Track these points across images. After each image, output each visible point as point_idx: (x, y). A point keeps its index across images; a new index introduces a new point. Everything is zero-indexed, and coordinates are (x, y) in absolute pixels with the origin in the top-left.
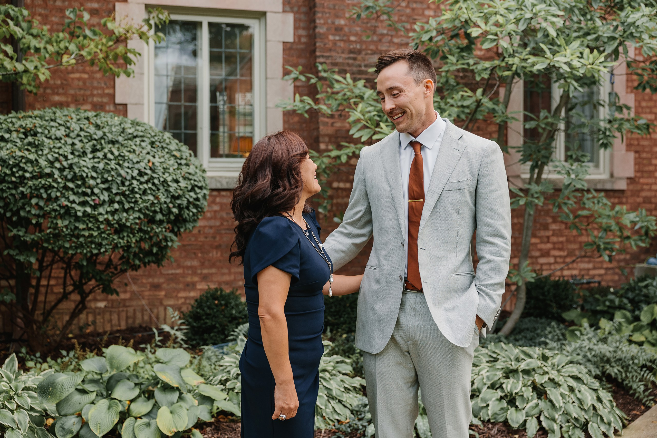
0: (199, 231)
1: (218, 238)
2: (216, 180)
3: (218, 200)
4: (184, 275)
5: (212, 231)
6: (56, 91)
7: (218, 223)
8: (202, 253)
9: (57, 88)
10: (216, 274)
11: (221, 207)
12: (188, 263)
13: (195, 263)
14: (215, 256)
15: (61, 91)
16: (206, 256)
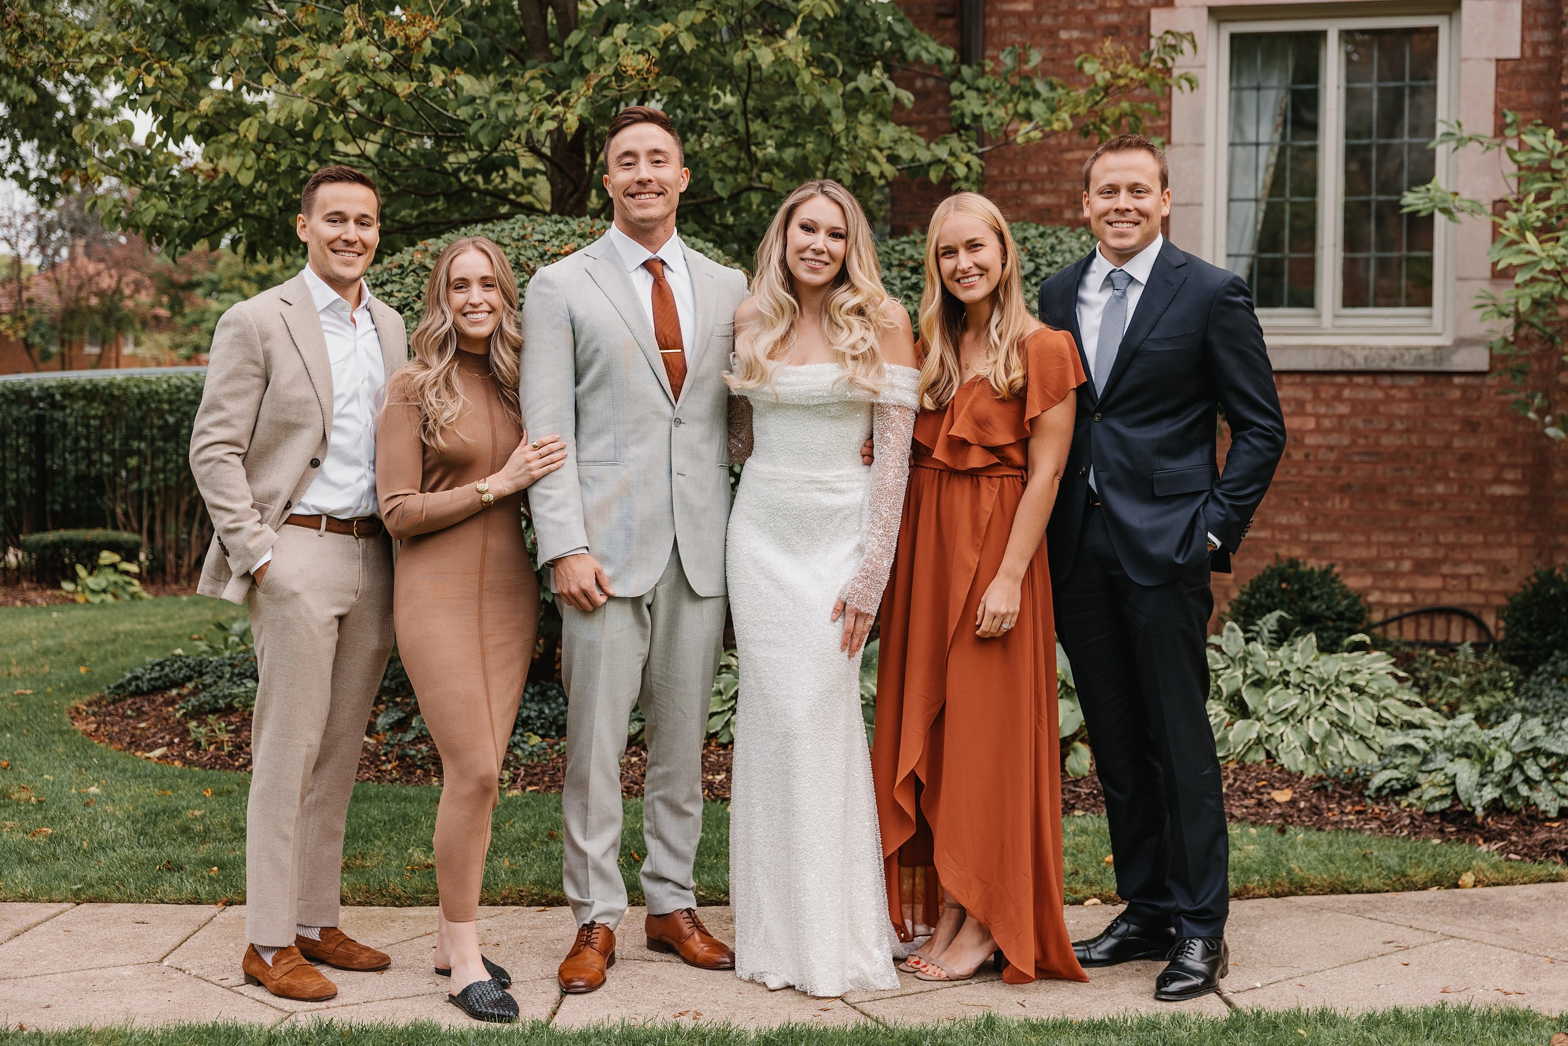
0: (1307, 456)
1: (1344, 472)
2: (1342, 353)
3: (1347, 393)
4: (1272, 543)
5: (1333, 456)
6: (1039, 185)
7: (1346, 441)
8: (1311, 499)
9: (1042, 180)
10: (1339, 543)
11: (1353, 407)
12: (1283, 519)
13: (1297, 519)
14: (1338, 507)
15: (1048, 186)
16: (1319, 506)
